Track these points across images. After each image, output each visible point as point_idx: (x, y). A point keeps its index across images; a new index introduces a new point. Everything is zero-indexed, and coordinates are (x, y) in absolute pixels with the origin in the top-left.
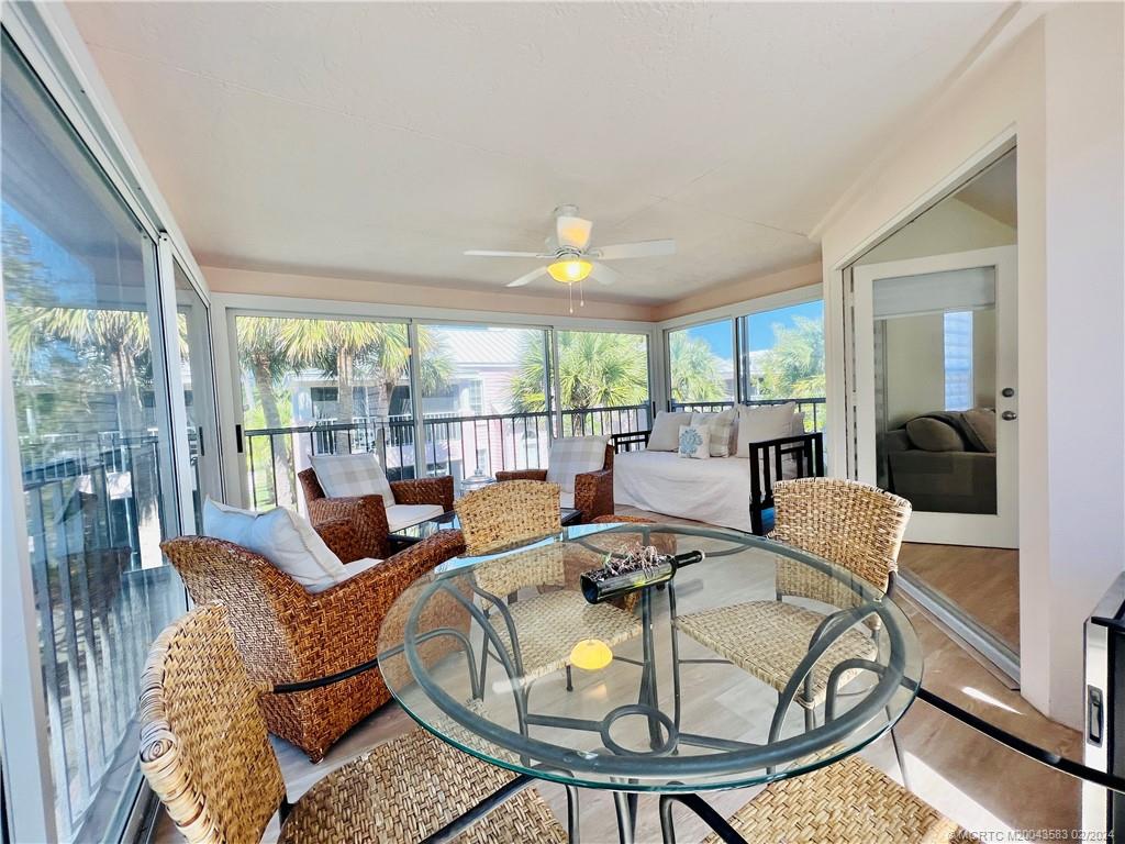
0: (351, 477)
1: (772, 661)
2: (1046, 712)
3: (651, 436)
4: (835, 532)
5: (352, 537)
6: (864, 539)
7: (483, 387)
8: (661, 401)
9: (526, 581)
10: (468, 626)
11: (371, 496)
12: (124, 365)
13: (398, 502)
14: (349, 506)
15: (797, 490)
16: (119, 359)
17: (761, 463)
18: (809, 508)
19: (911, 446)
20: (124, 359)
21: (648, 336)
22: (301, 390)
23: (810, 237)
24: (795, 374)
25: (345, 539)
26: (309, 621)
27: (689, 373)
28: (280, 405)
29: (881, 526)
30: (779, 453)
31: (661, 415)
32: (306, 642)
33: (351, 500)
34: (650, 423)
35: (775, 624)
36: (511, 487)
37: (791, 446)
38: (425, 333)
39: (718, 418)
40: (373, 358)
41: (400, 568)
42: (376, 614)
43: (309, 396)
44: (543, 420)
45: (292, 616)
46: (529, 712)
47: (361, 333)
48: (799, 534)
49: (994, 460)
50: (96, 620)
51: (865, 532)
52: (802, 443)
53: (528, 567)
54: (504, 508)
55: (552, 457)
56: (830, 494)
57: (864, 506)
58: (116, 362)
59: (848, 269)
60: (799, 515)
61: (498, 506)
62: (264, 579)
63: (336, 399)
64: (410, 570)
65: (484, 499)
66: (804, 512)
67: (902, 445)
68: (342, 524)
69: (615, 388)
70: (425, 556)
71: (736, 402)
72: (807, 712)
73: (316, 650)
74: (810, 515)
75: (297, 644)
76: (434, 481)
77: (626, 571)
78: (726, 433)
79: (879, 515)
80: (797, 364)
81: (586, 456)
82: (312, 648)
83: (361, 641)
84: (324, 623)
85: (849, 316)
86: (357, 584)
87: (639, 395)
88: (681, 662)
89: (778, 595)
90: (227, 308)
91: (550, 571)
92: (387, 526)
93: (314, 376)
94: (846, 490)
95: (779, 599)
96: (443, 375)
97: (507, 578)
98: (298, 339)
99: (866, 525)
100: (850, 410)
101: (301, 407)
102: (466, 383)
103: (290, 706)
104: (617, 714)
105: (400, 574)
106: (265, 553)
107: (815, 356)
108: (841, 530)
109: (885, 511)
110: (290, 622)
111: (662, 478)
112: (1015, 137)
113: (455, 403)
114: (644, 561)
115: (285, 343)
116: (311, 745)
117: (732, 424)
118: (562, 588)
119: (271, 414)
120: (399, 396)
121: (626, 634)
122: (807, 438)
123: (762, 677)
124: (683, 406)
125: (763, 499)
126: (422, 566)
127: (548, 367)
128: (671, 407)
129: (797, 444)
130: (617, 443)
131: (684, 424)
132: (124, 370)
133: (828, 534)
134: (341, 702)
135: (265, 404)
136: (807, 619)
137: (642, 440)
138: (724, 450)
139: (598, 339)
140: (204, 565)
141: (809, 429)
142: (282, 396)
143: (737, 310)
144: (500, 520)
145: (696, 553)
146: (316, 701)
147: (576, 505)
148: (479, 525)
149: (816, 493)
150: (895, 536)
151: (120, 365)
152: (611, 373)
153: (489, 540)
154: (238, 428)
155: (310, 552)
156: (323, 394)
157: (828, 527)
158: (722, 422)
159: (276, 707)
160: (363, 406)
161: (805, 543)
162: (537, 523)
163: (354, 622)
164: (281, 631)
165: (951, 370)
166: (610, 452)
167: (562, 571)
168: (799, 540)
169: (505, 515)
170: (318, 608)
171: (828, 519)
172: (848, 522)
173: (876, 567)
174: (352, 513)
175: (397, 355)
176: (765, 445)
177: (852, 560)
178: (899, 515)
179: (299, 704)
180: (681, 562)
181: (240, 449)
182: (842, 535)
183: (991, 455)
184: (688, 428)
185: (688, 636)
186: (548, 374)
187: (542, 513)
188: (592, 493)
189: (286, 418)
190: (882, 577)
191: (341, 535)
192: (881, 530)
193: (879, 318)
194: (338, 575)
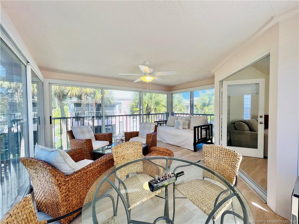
0: (83, 133)
1: (203, 202)
2: (274, 211)
3: (167, 122)
4: (220, 161)
5: (81, 153)
6: (228, 164)
7: (122, 105)
8: (170, 113)
9: (132, 171)
10: (114, 181)
11: (88, 139)
12: (19, 95)
13: (96, 140)
14: (82, 142)
15: (209, 148)
16: (18, 94)
17: (197, 131)
18: (213, 153)
19: (236, 129)
20: (19, 94)
21: (167, 95)
22: (71, 104)
23: (211, 72)
24: (204, 105)
25: (79, 154)
26: (65, 185)
27: (177, 104)
28: (65, 107)
29: (233, 161)
30: (201, 129)
31: (170, 117)
32: (64, 191)
33: (82, 140)
34: (167, 118)
35: (203, 188)
36: (128, 143)
37: (204, 127)
38: (106, 91)
39: (185, 119)
40: (92, 96)
41: (94, 166)
42: (86, 181)
43: (73, 105)
44: (138, 117)
45: (60, 184)
46: (131, 219)
47: (89, 90)
48: (210, 160)
49: (257, 135)
50: (7, 167)
51: (229, 162)
52: (207, 127)
53: (132, 167)
54: (126, 150)
55: (140, 128)
56: (219, 150)
57: (228, 155)
58: (17, 94)
59: (221, 82)
60: (210, 155)
61: (124, 149)
62: (51, 173)
63: (81, 106)
64: (97, 167)
65: (120, 147)
66: (211, 154)
67: (233, 128)
68: (79, 149)
69: (158, 108)
70: (102, 162)
71: (190, 114)
72: (213, 221)
73: (67, 193)
74: (213, 155)
75: (61, 192)
76: (107, 134)
77: (162, 181)
78: (187, 122)
79: (233, 158)
80: (205, 102)
81: (150, 128)
82: (66, 193)
83: (81, 189)
84: (70, 185)
85: (221, 93)
86: (81, 172)
87: (164, 110)
88: (176, 198)
89: (203, 177)
90: (49, 83)
91: (139, 168)
92: (92, 148)
93: (75, 100)
94: (223, 149)
95: (203, 179)
96: (111, 101)
97: (126, 170)
98: (71, 91)
99: (229, 160)
100: (220, 119)
101: (71, 108)
102: (118, 104)
103: (58, 210)
104: (158, 219)
105: (94, 168)
106: (52, 163)
107: (210, 101)
108: (222, 161)
109: (235, 157)
110: (59, 186)
111: (170, 134)
112: (269, 53)
113: (114, 109)
114: (168, 177)
115: (67, 91)
116: (63, 222)
117: (189, 120)
118: (142, 173)
119: (63, 111)
120: (99, 106)
121: (160, 191)
122: (209, 125)
123: (200, 208)
124: (176, 114)
125: (197, 141)
126: (101, 165)
127: (140, 101)
128: (173, 114)
129: (206, 127)
130: (158, 124)
131: (176, 120)
132: (19, 96)
133: (218, 161)
134: (74, 208)
135: (61, 107)
136: (212, 186)
137: (165, 123)
138: (187, 127)
139: (154, 95)
140: (32, 167)
141: (209, 123)
142: (66, 105)
143: (192, 89)
144: (125, 153)
145: (183, 172)
146: (66, 209)
147: (146, 142)
148: (119, 155)
149: (215, 149)
150: (237, 165)
151: (18, 95)
152: (157, 103)
153: (121, 159)
154: (51, 117)
155: (67, 163)
156: (78, 105)
157: (218, 160)
158: (186, 119)
159: (54, 210)
160: (89, 109)
161: (211, 163)
162: (135, 154)
163: (80, 184)
164: (56, 188)
165: (245, 108)
166: (156, 127)
167: (142, 168)
168: (210, 162)
169: (126, 152)
170: (68, 180)
171: (218, 157)
172: (224, 159)
173: (232, 173)
174: (82, 144)
175: (99, 96)
176: (198, 127)
177: (225, 170)
178: (239, 159)
179: (61, 210)
180: (178, 175)
181: (51, 123)
182: (222, 162)
183: (256, 133)
184: (177, 121)
185: (178, 191)
186: (140, 103)
187: (137, 151)
188: (151, 140)
189: (67, 111)
190: (233, 176)
191: (78, 153)
192: (234, 163)
193: (229, 95)
194: (75, 169)
